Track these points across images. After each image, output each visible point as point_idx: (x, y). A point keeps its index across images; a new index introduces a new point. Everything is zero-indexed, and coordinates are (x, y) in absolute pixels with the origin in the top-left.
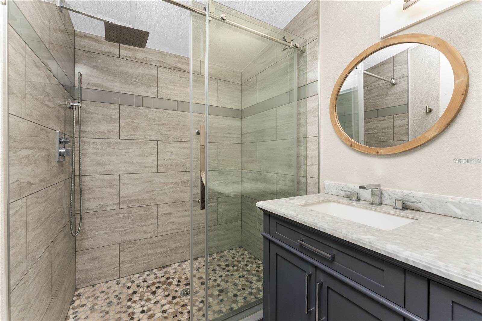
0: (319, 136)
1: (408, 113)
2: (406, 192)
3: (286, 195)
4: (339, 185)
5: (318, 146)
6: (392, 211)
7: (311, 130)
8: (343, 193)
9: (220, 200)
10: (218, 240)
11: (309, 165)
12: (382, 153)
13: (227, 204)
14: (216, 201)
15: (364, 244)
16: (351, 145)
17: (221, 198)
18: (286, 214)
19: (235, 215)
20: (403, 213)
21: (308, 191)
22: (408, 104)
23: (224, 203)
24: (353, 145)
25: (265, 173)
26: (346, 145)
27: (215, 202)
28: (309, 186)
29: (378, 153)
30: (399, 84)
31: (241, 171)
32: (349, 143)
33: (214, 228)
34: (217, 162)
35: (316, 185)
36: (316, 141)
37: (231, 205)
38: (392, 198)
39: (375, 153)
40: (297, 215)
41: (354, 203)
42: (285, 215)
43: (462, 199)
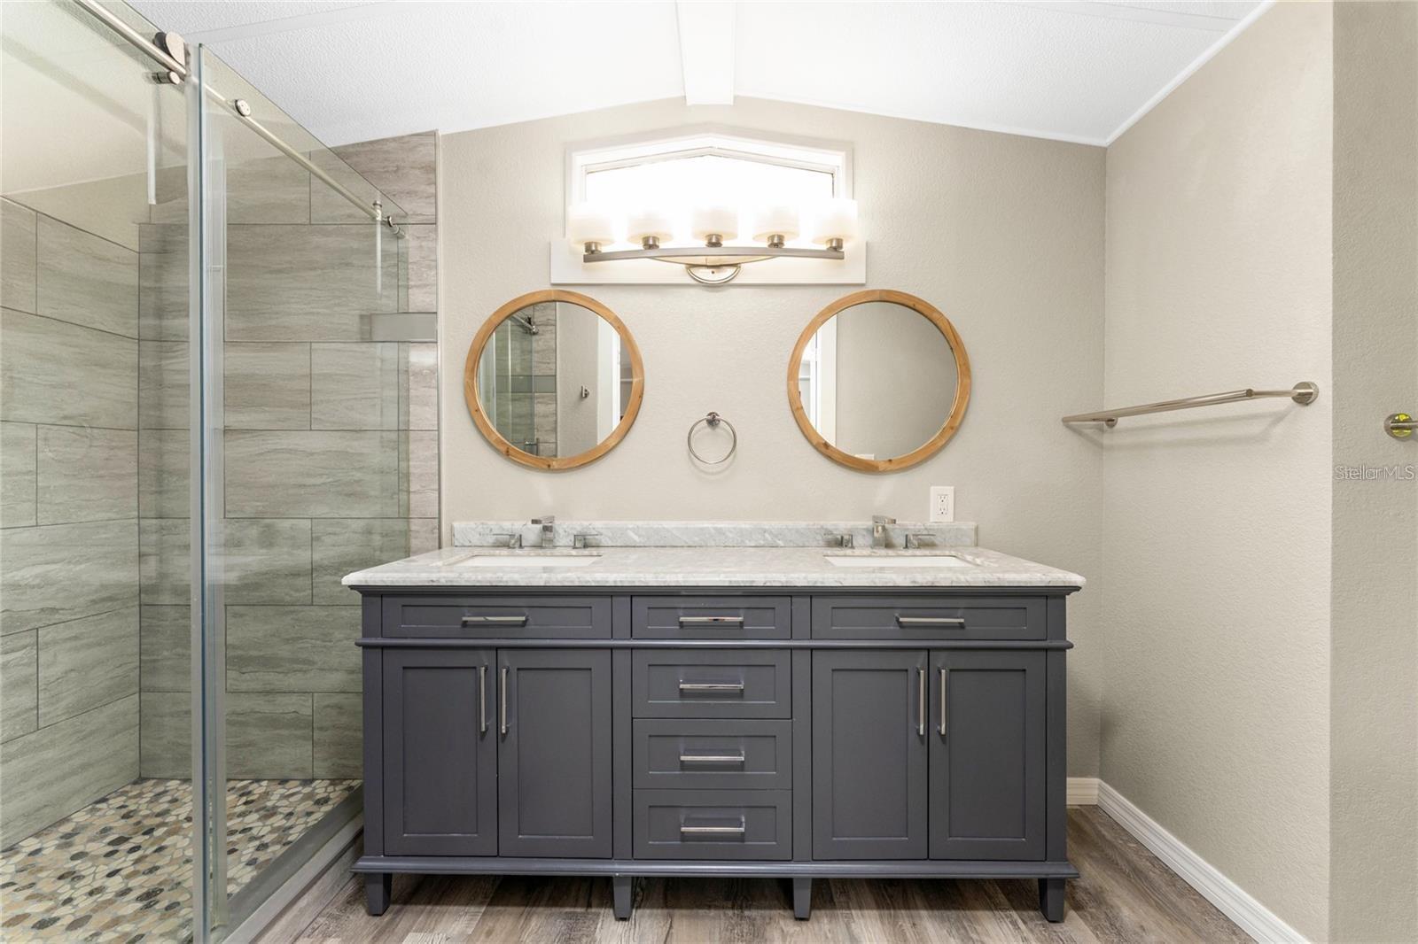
0: (438, 430)
1: (556, 392)
2: (586, 523)
3: (344, 569)
4: (485, 526)
5: (437, 452)
6: (574, 552)
7: (420, 416)
8: (491, 539)
9: (49, 638)
10: (41, 787)
11: (414, 492)
12: (556, 467)
13: (79, 643)
14: (30, 640)
15: (572, 582)
16: (508, 452)
17: (50, 629)
18: (434, 579)
19: (112, 678)
20: (586, 552)
21: (412, 550)
22: (555, 376)
23: (69, 645)
24: (511, 452)
25: (267, 521)
26: (497, 451)
27: (25, 647)
28: (416, 538)
29: (549, 466)
30: (542, 335)
31: (139, 524)
32: (503, 449)
33: (20, 744)
34: (33, 497)
35: (433, 533)
36: (432, 440)
37: (99, 644)
38: (569, 535)
39: (546, 467)
40: (461, 574)
41: (518, 551)
42: (432, 581)
43: (640, 523)
